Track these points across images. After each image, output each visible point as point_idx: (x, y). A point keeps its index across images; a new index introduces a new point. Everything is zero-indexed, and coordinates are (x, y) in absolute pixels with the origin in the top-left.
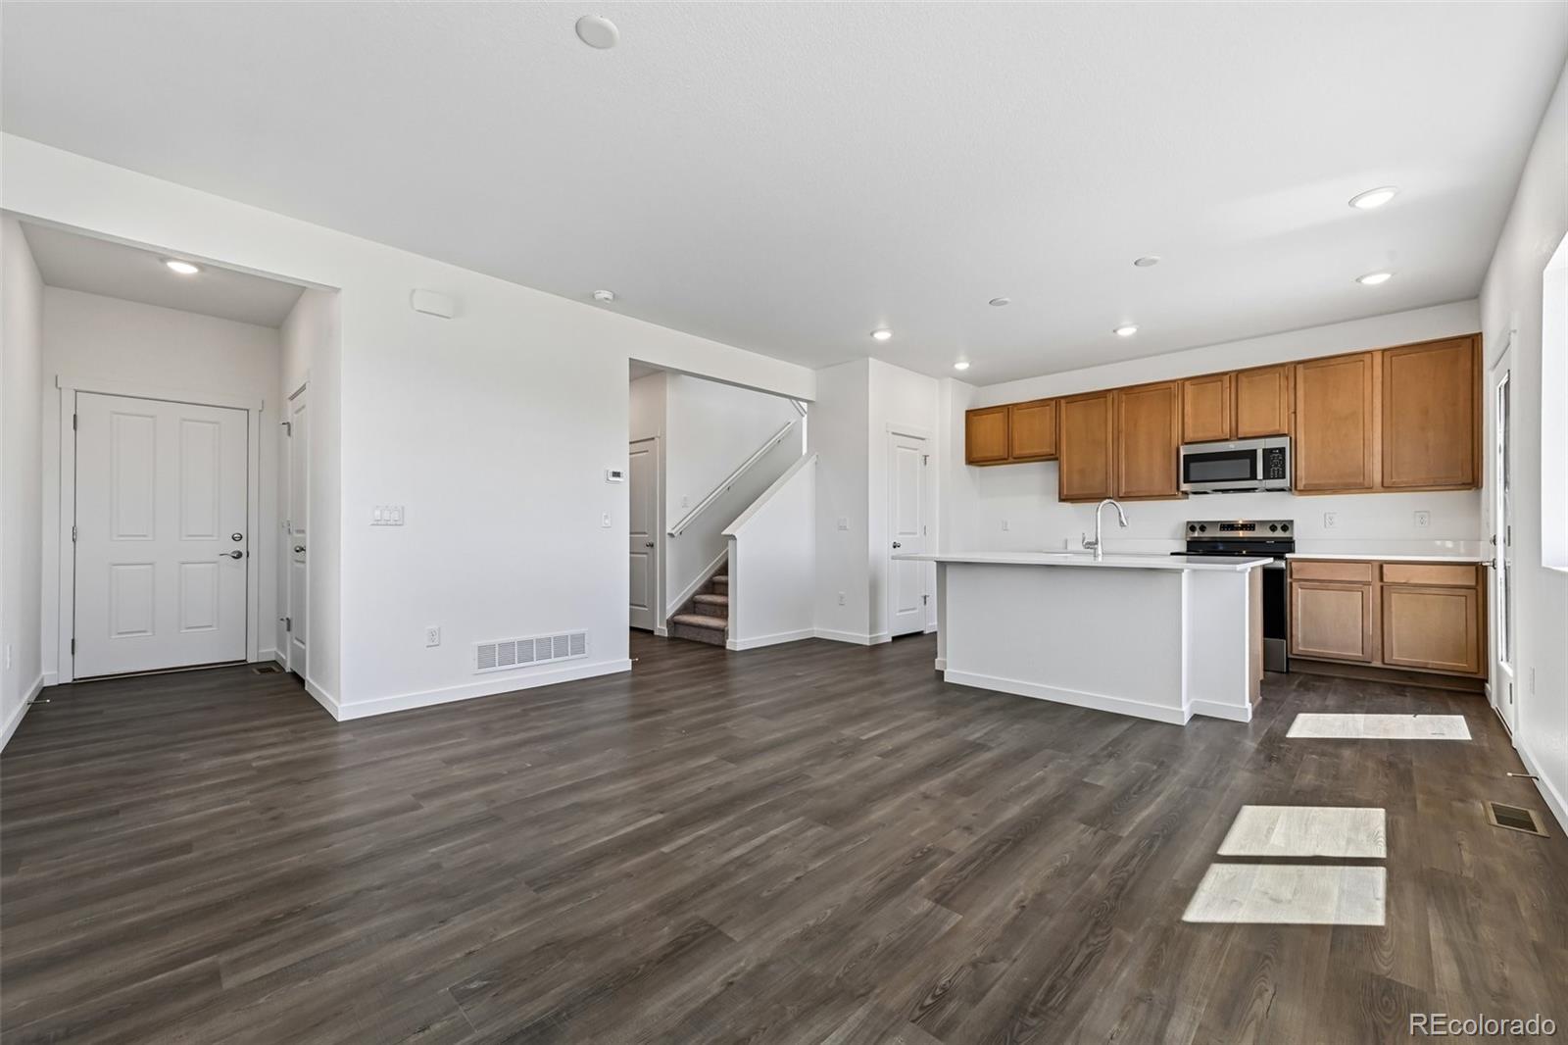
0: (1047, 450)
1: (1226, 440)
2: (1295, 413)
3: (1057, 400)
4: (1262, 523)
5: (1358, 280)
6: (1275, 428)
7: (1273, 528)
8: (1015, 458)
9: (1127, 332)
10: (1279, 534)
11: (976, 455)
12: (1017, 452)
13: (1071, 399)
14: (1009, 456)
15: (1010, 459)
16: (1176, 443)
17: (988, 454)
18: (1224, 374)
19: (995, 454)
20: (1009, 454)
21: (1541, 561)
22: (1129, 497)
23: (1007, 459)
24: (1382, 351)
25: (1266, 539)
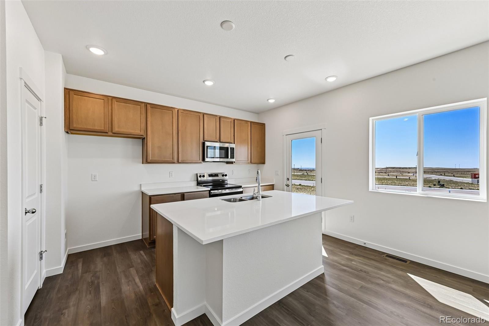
0: (137, 131)
1: (216, 142)
2: (234, 136)
3: (146, 104)
6: (229, 140)
7: (223, 176)
8: (113, 133)
9: (209, 83)
10: (224, 178)
11: (75, 125)
12: (116, 129)
13: (154, 106)
14: (108, 131)
15: (110, 133)
16: (202, 141)
17: (90, 127)
18: (216, 116)
19: (97, 128)
20: (110, 129)
21: (369, 190)
22: (183, 162)
23: (107, 133)
24: (251, 122)
25: (221, 179)
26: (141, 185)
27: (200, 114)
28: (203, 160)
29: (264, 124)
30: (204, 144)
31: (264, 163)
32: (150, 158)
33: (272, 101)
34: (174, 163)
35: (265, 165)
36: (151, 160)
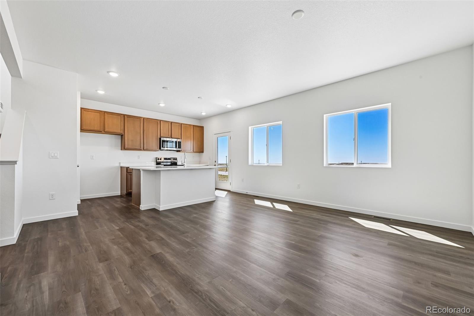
0: (119, 131)
1: (169, 138)
2: (181, 134)
3: (124, 115)
4: (172, 158)
5: (201, 113)
6: (178, 137)
7: (174, 159)
8: (105, 132)
9: (162, 105)
10: (175, 161)
11: (84, 128)
12: (106, 130)
13: (129, 116)
14: (102, 131)
15: (103, 132)
16: (159, 137)
17: (92, 128)
18: (169, 122)
19: (96, 129)
20: (103, 130)
21: (248, 164)
22: (147, 150)
23: (101, 132)
24: (193, 125)
25: (173, 162)
26: (120, 163)
27: (158, 121)
28: (160, 148)
29: (203, 127)
30: (160, 139)
31: (203, 152)
32: (126, 147)
33: (204, 114)
34: (140, 150)
35: (204, 153)
36: (127, 148)
